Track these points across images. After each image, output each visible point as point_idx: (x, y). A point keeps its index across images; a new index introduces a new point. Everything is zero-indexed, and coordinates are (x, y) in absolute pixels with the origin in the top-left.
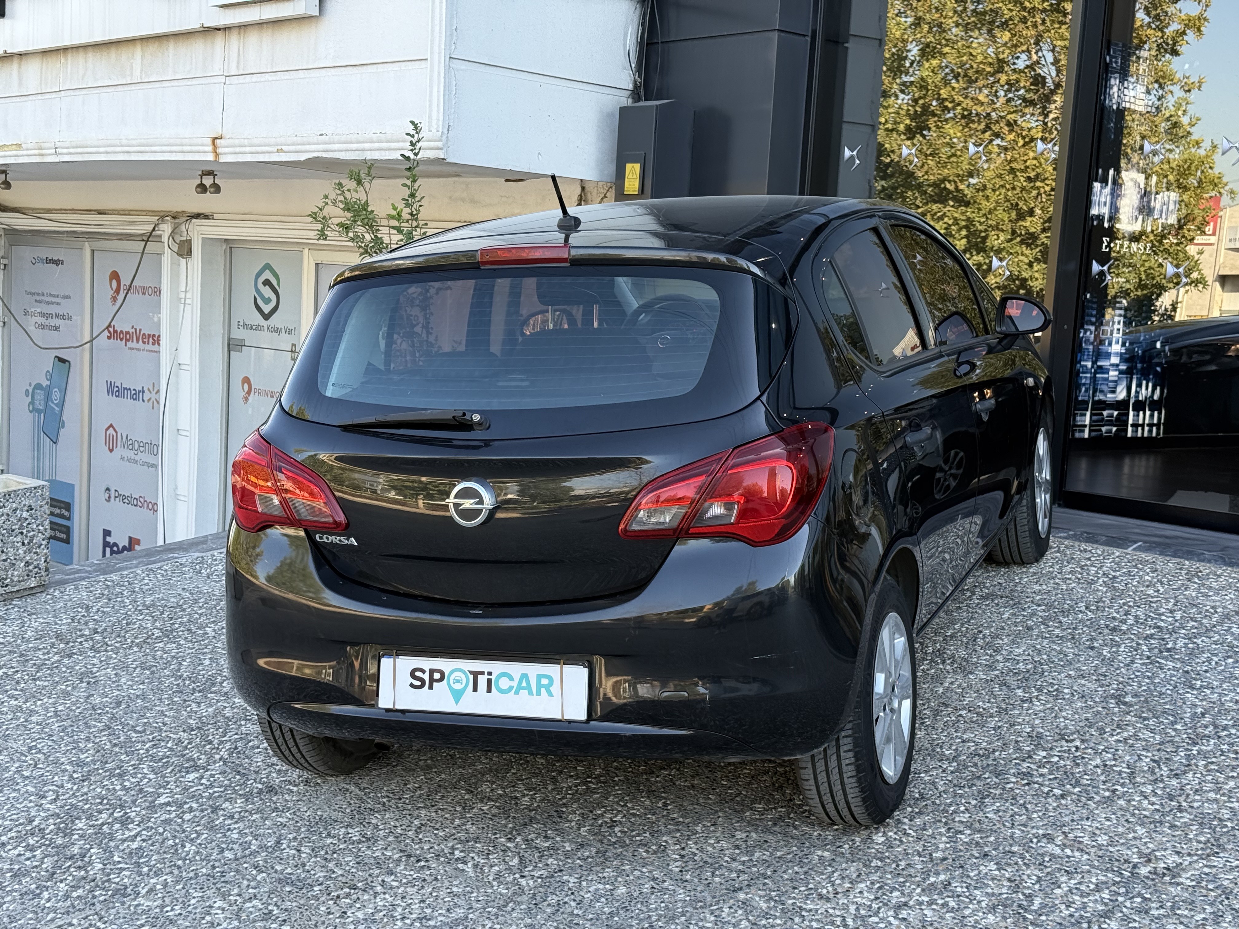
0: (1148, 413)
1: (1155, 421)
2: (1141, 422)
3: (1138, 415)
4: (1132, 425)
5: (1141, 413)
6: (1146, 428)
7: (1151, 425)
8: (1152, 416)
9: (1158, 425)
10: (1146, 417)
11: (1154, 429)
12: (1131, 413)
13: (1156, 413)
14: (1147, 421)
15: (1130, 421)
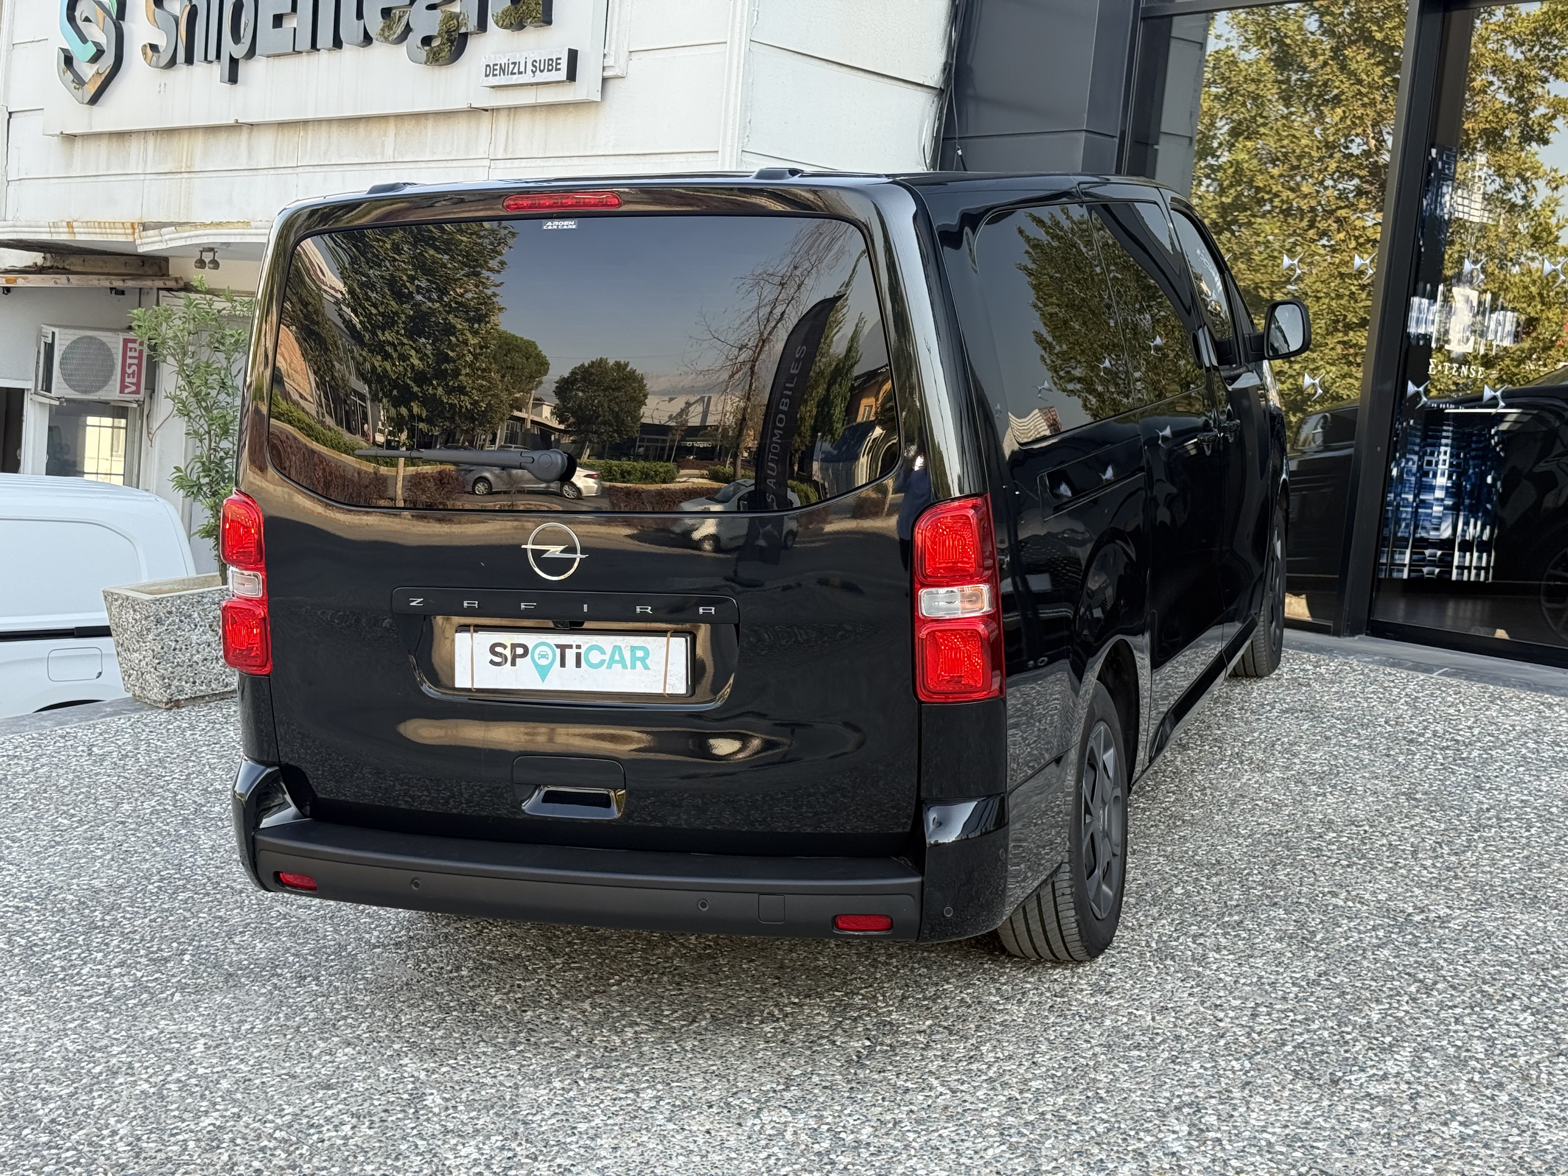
1: (1484, 564)
4: (1458, 567)
6: (1473, 572)
7: (1479, 569)
9: (1487, 569)
10: (1473, 558)
11: (1483, 573)
14: (1474, 564)
15: (1456, 563)
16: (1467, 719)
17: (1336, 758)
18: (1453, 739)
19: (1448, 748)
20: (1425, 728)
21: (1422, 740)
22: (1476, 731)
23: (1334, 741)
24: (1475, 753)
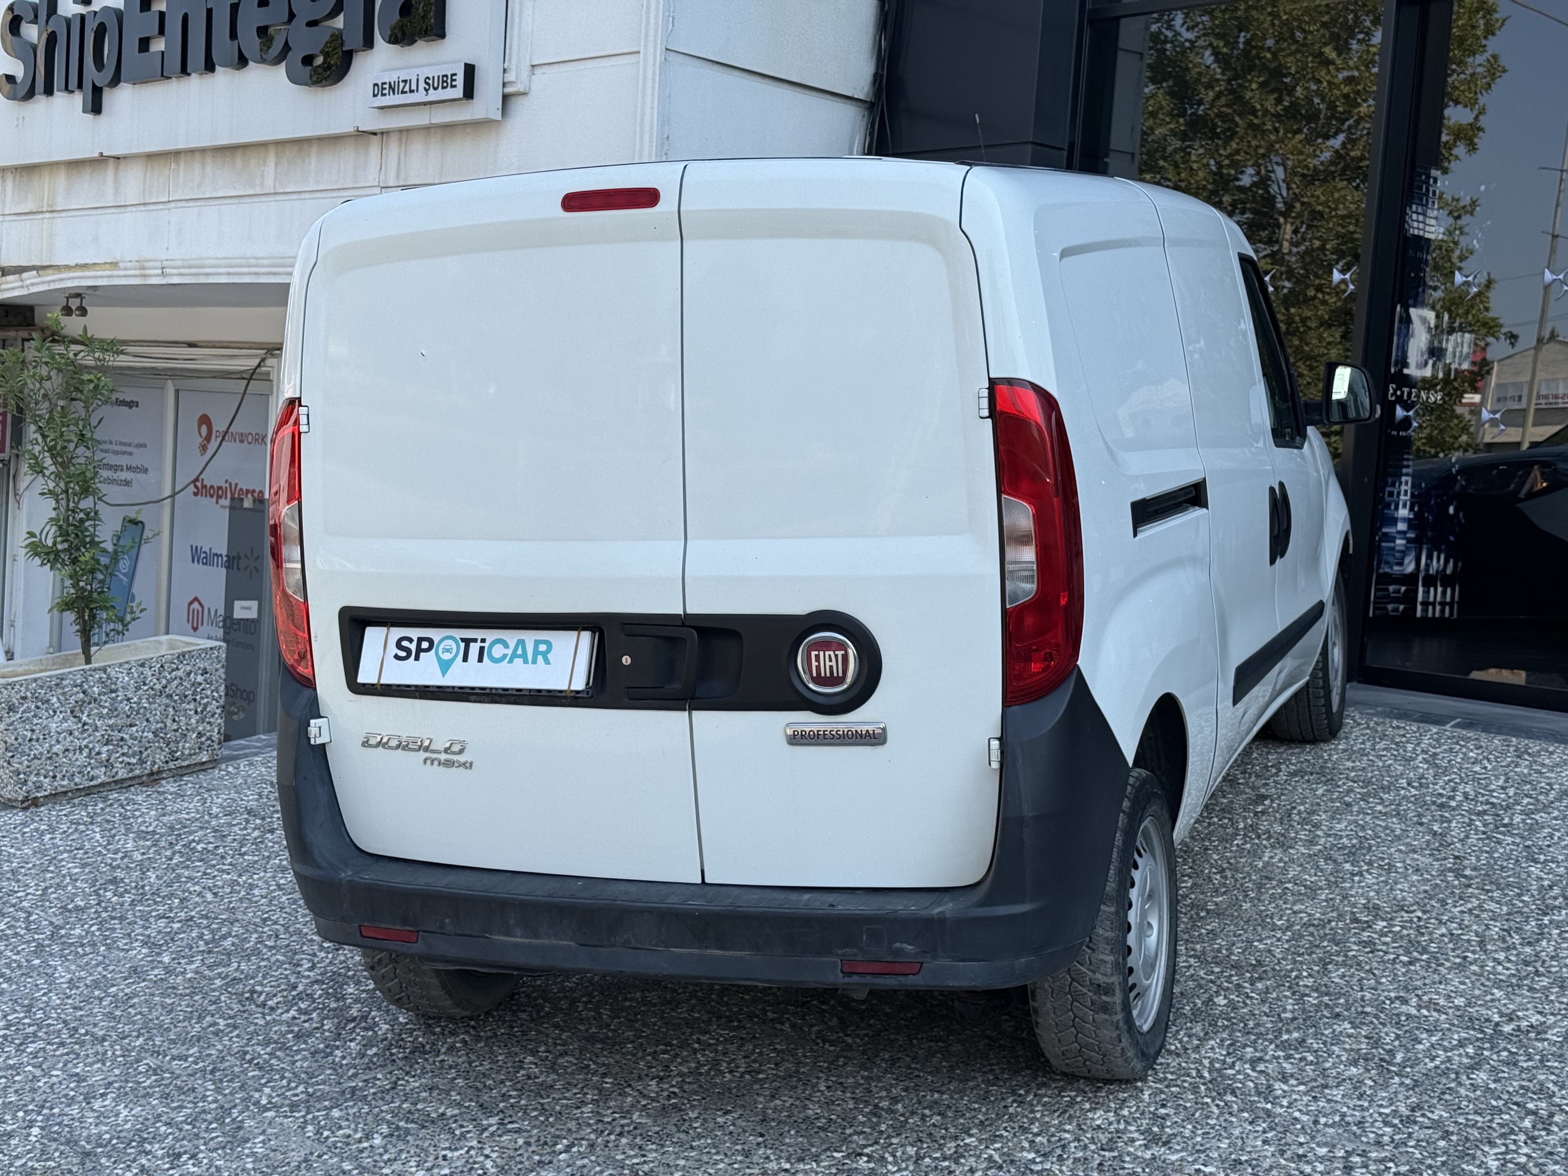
0: (1440, 589)
1: (1448, 599)
2: (1431, 599)
3: (1428, 592)
4: (1422, 604)
5: (1432, 589)
6: (1438, 608)
7: (1443, 604)
8: (1444, 593)
9: (1451, 604)
10: (1437, 593)
11: (1447, 608)
12: (1421, 589)
13: (1449, 591)
14: (1439, 599)
15: (1420, 598)
16: (1497, 778)
17: (1363, 828)
18: (1487, 803)
19: (1485, 812)
20: (1454, 790)
21: (1453, 804)
22: (1511, 792)
23: (1355, 808)
24: (1517, 819)
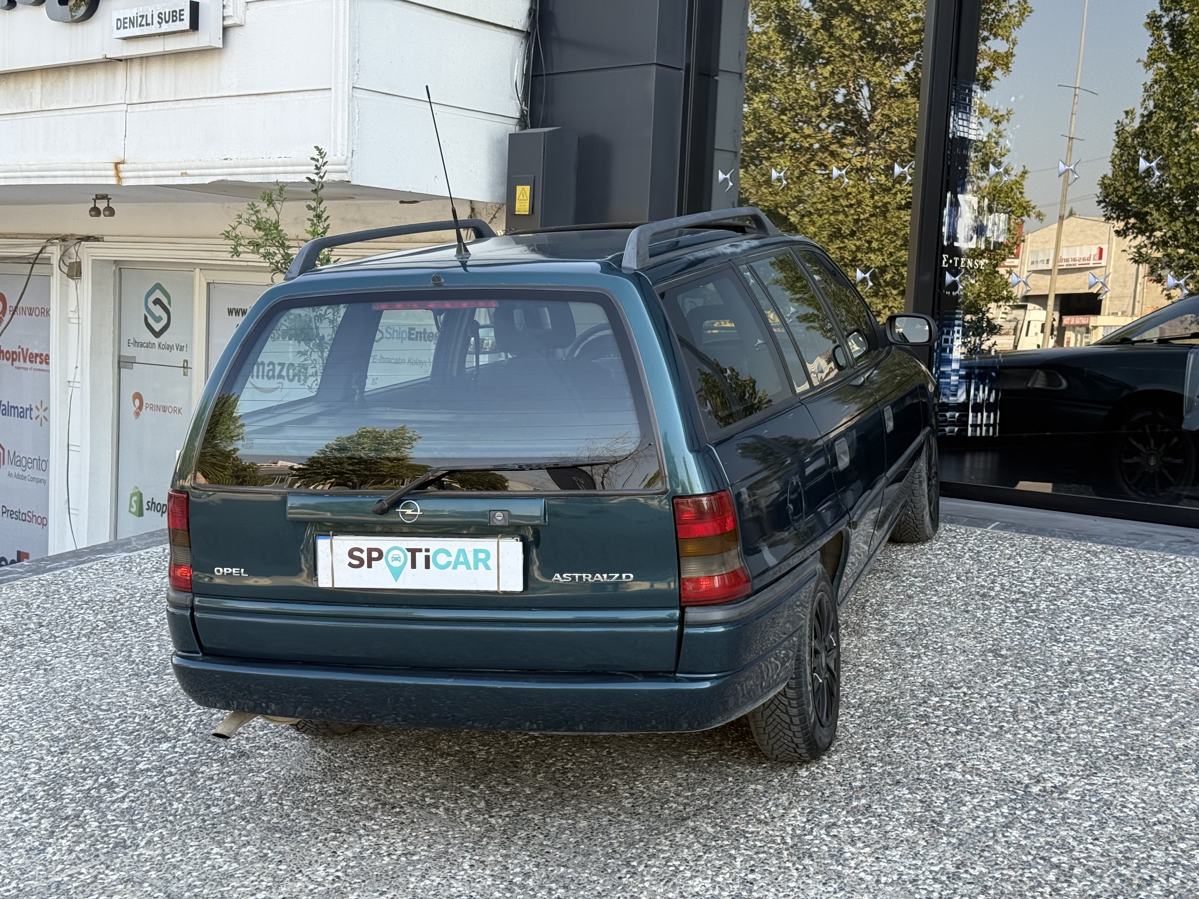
0: (985, 414)
1: (992, 422)
2: (979, 422)
3: (977, 417)
4: (971, 426)
5: (979, 414)
6: (984, 428)
7: (988, 425)
8: (988, 417)
9: (994, 425)
10: (983, 418)
11: (991, 429)
12: (971, 414)
14: (984, 422)
15: (970, 422)
17: (921, 617)
18: (1020, 592)
20: (993, 582)
21: (993, 593)
22: (1038, 582)
23: (916, 600)
24: (1043, 605)
